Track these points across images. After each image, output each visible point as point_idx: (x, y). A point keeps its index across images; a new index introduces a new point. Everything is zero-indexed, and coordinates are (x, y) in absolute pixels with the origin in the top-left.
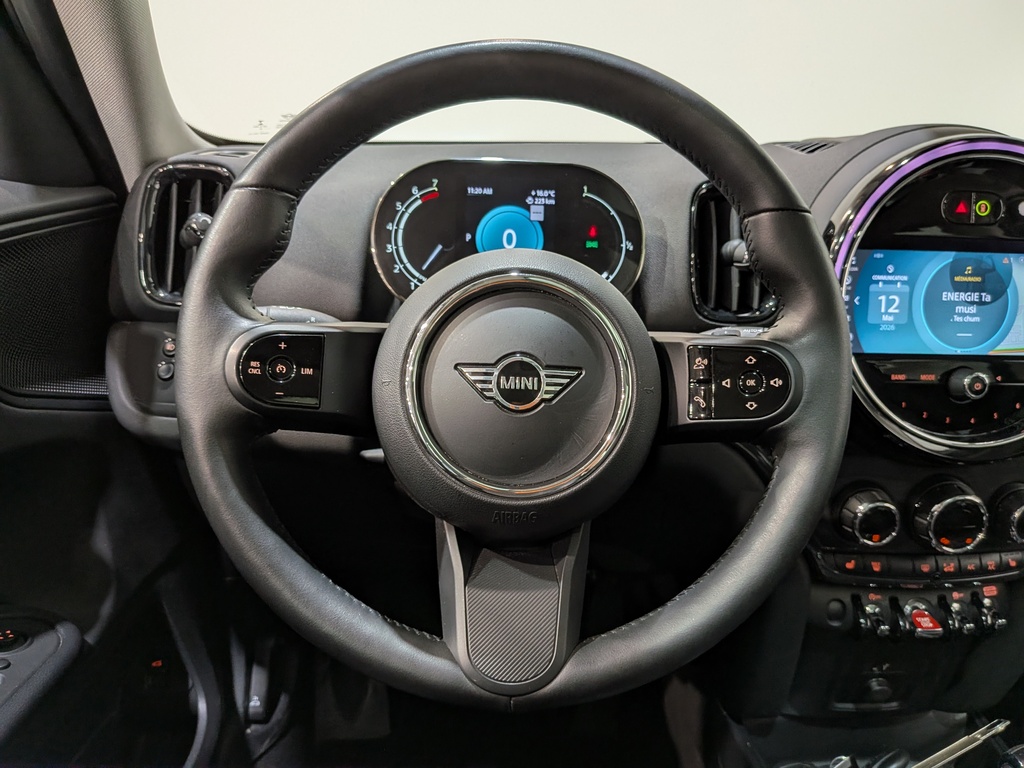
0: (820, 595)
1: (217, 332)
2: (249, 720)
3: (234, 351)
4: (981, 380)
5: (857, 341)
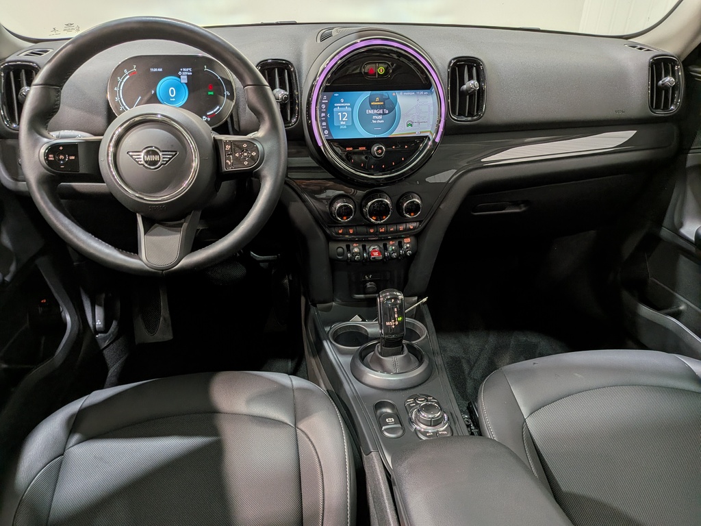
0: (333, 246)
1: (35, 144)
2: (97, 332)
3: (43, 150)
4: (381, 148)
5: (330, 133)
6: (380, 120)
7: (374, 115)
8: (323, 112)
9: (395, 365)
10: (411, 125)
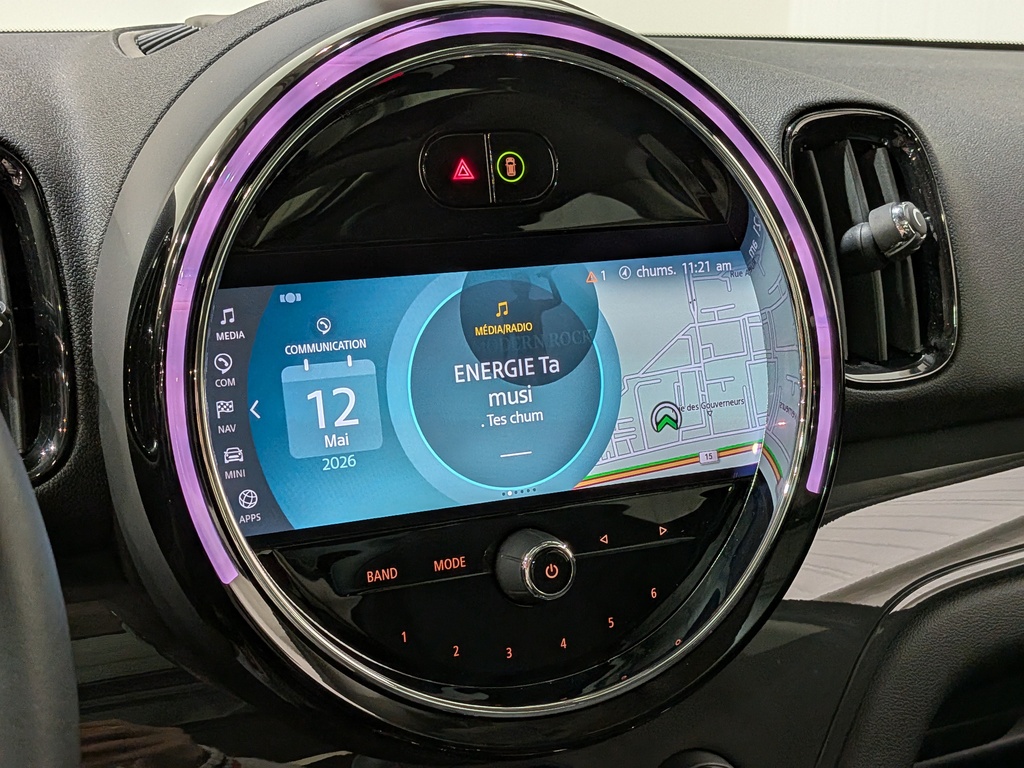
5: (268, 504)
6: (524, 408)
7: (492, 386)
8: (225, 393)
10: (675, 424)
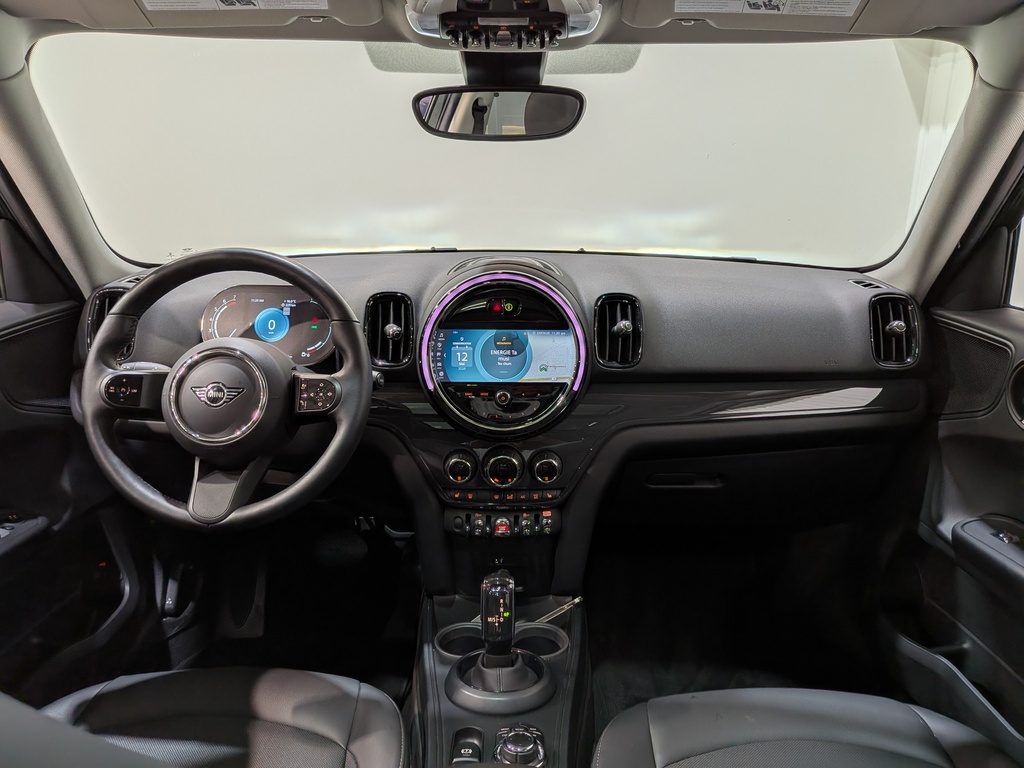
0: (449, 515)
2: (165, 614)
4: (505, 395)
6: (507, 362)
7: (500, 356)
8: (438, 351)
9: (499, 680)
10: (546, 370)
